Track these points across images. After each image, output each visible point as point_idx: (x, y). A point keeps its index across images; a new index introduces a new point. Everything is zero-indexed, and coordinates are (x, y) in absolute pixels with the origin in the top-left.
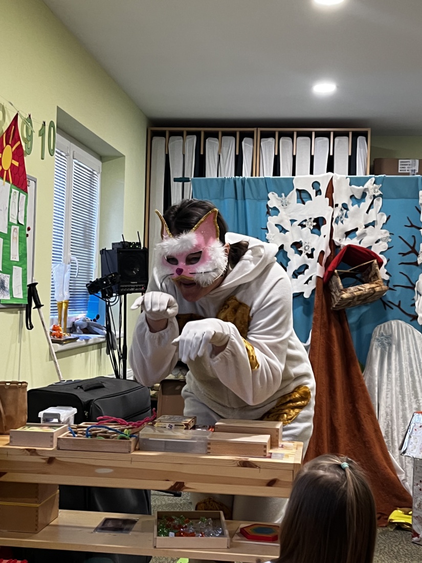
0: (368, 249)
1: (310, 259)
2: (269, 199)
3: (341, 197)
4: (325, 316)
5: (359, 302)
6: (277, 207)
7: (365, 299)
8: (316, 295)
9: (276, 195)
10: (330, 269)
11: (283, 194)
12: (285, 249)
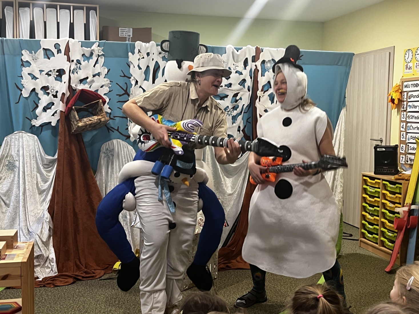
0: (95, 93)
1: (55, 98)
2: (23, 55)
3: (76, 55)
4: (67, 138)
5: (91, 128)
6: (29, 61)
7: (95, 126)
8: (60, 124)
9: (28, 52)
10: (69, 106)
11: (33, 52)
12: (36, 91)
